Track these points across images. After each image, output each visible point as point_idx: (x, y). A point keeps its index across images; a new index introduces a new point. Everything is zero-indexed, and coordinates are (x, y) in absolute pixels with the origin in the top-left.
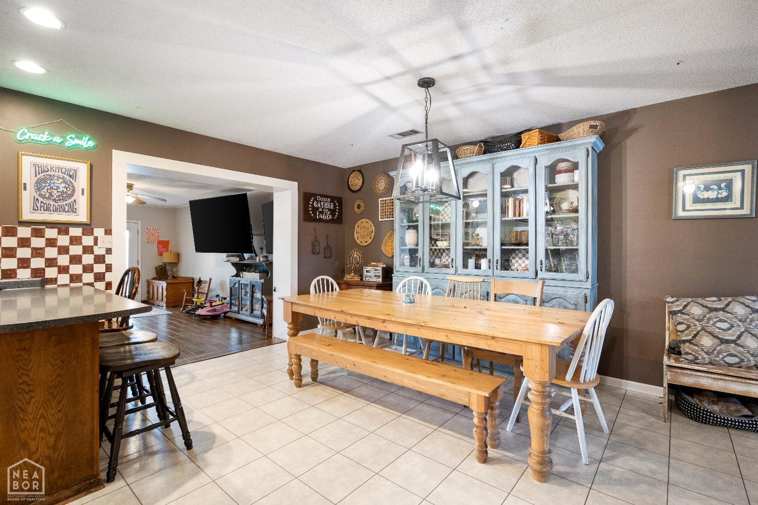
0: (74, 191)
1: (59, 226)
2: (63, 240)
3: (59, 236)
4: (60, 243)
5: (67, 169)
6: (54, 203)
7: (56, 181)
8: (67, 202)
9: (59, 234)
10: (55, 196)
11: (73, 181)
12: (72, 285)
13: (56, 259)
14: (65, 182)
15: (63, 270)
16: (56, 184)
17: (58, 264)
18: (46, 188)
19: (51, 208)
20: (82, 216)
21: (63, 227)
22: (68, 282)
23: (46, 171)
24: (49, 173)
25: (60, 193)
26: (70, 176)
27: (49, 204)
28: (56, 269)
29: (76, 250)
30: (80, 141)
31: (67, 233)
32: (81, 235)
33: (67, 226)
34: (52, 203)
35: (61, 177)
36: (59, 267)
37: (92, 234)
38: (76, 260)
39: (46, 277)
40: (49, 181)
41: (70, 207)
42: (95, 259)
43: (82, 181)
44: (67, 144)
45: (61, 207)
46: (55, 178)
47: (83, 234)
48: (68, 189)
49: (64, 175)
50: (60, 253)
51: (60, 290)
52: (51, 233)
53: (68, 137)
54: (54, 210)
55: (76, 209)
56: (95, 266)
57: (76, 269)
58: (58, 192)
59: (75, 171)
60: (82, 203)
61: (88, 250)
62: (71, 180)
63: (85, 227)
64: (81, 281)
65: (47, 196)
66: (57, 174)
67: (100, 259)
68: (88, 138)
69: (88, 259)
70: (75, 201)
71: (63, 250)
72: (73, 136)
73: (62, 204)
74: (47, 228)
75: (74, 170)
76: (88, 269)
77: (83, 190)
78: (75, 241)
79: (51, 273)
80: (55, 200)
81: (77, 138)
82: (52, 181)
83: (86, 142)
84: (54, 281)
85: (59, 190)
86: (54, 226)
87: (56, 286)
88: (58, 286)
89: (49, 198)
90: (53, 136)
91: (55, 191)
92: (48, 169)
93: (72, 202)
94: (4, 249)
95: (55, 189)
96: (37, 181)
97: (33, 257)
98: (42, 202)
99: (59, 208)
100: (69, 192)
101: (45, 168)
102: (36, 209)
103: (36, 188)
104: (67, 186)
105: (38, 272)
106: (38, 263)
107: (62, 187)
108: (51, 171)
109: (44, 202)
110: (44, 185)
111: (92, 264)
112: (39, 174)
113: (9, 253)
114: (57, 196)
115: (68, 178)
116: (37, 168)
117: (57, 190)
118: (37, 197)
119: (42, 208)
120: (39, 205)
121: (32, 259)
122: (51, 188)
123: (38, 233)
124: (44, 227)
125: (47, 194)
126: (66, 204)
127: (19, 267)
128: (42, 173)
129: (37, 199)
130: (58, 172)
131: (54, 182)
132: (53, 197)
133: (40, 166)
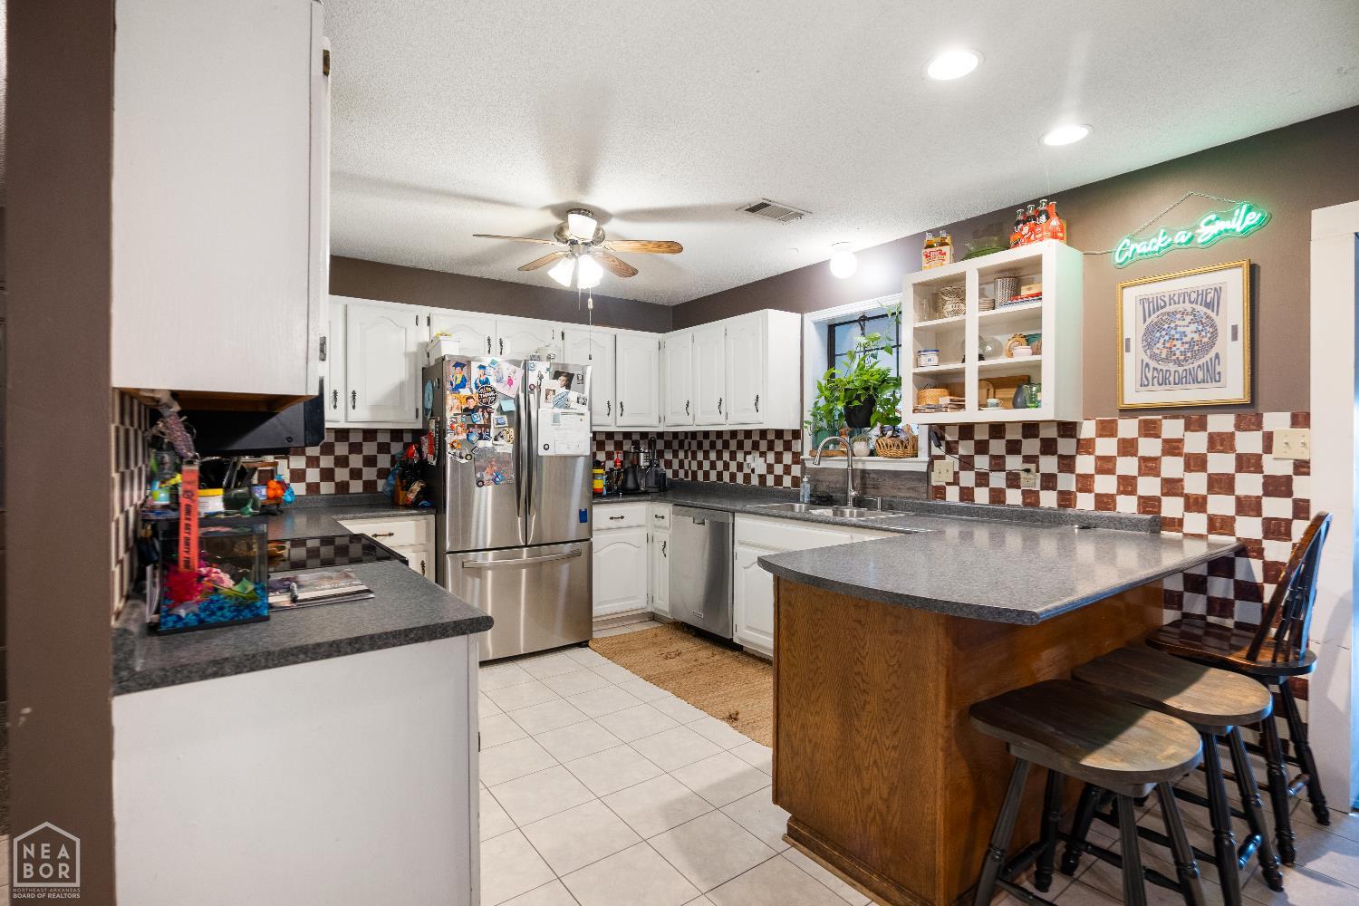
0: (1214, 335)
1: (1186, 413)
2: (1196, 443)
3: (1188, 434)
4: (1188, 449)
5: (1200, 292)
6: (1176, 367)
7: (1178, 323)
8: (1200, 362)
9: (1187, 428)
10: (1178, 353)
11: (1213, 315)
12: (1212, 538)
13: (1181, 480)
14: (1196, 319)
15: (1195, 504)
16: (1179, 329)
17: (1186, 491)
18: (1162, 341)
19: (1171, 379)
20: (1234, 387)
21: (1194, 415)
22: (1204, 531)
23: (1162, 308)
24: (1168, 309)
25: (1187, 346)
26: (1208, 305)
27: (1167, 371)
28: (1180, 501)
29: (1221, 463)
31: (1202, 426)
32: (1232, 429)
33: (1202, 412)
34: (1172, 367)
35: (1189, 310)
36: (1187, 497)
37: (1259, 426)
38: (1221, 484)
39: (1162, 515)
40: (1166, 326)
41: (1208, 371)
42: (1265, 485)
43: (1234, 310)
45: (1190, 373)
46: (1179, 316)
47: (1238, 427)
48: (1203, 333)
49: (1194, 306)
50: (1188, 468)
51: (1188, 543)
52: (1172, 428)
54: (1177, 382)
55: (1219, 373)
56: (1267, 502)
57: (1221, 505)
58: (1183, 343)
59: (1218, 291)
60: (1233, 357)
61: (1248, 463)
62: (1209, 312)
63: (1241, 411)
64: (1232, 533)
65: (1164, 356)
66: (1180, 307)
67: (1277, 486)
69: (1249, 484)
70: (1217, 356)
71: (1196, 463)
73: (1191, 366)
74: (1165, 418)
75: (1216, 289)
76: (1248, 506)
77: (1235, 328)
78: (1220, 442)
79: (1172, 507)
80: (1179, 364)
82: (1173, 325)
84: (1177, 524)
85: (1185, 340)
86: (1177, 412)
87: (1181, 535)
88: (1186, 535)
89: (1167, 360)
91: (1178, 343)
92: (1165, 303)
93: (1211, 359)
94: (1099, 458)
95: (1177, 339)
96: (1147, 329)
97: (1141, 474)
98: (1155, 369)
99: (1186, 377)
100: (1205, 340)
101: (1159, 301)
102: (1146, 383)
103: (1145, 343)
104: (1200, 328)
105: (1149, 504)
106: (1148, 486)
107: (1192, 332)
108: (1170, 305)
109: (1159, 367)
110: (1158, 334)
111: (1259, 498)
112: (1150, 316)
113: (1105, 465)
114: (1181, 352)
115: (1201, 309)
116: (1146, 305)
117: (1181, 339)
118: (1147, 360)
119: (1156, 380)
120: (1150, 376)
121: (1140, 479)
122: (1170, 338)
123: (1150, 430)
124: (1160, 417)
125: (1165, 351)
126: (1199, 366)
127: (1120, 492)
128: (1154, 313)
129: (1147, 365)
130: (1184, 302)
131: (1176, 326)
132: (1175, 355)
133: (1151, 300)
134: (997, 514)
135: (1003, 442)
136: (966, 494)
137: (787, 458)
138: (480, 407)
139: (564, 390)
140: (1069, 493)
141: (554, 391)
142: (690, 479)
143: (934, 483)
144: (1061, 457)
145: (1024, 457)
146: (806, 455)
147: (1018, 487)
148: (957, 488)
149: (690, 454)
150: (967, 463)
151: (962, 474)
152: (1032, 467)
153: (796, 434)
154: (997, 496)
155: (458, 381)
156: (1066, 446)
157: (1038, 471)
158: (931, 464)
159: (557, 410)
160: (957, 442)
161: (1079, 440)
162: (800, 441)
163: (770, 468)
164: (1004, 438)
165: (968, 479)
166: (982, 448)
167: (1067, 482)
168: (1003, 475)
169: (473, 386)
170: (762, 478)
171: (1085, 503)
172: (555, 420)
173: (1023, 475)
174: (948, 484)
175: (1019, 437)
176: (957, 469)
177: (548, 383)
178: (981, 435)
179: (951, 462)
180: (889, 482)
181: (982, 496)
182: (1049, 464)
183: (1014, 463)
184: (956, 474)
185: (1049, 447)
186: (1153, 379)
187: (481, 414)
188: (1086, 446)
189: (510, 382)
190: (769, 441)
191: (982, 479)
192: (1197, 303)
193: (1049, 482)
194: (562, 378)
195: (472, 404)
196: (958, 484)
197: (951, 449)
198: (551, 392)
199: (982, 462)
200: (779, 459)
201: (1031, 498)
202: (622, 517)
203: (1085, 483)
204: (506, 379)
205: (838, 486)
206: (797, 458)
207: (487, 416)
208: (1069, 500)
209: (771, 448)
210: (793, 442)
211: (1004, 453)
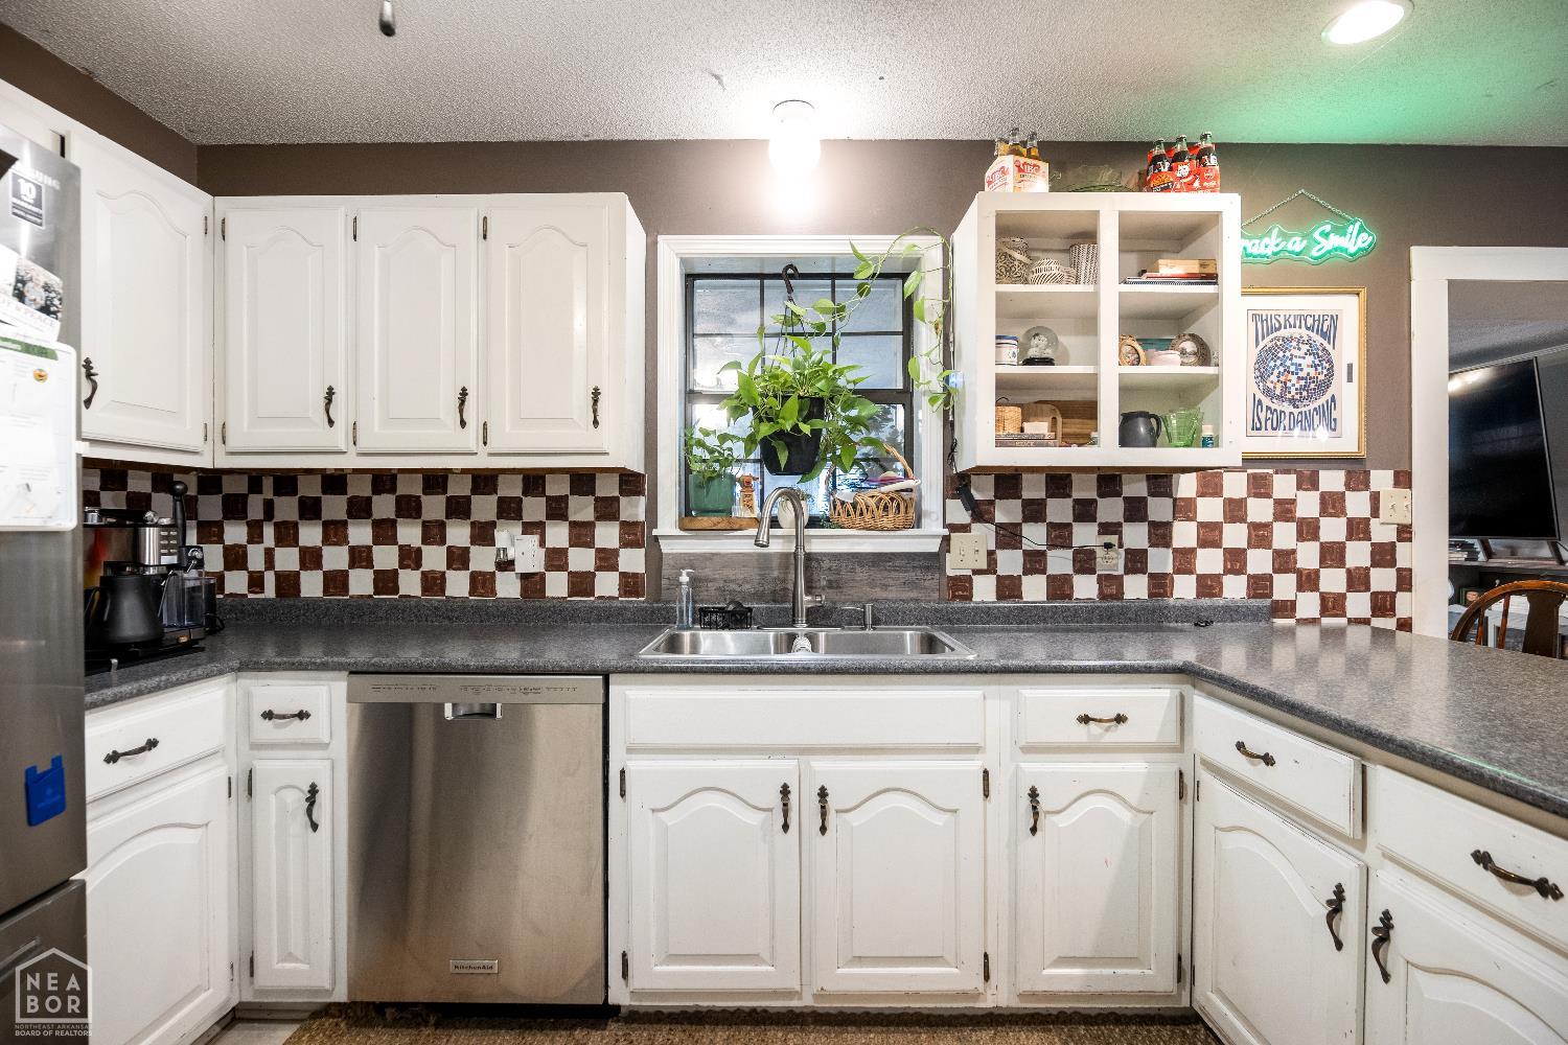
0: (1330, 373)
1: (1298, 467)
2: (1307, 504)
3: (1300, 493)
4: (1300, 512)
5: (1317, 318)
6: (1291, 409)
7: (1296, 352)
8: (1316, 404)
9: (1299, 487)
10: (1293, 390)
11: (1329, 348)
12: (1326, 621)
13: (1294, 552)
14: (1311, 348)
15: (1308, 581)
16: (1295, 360)
17: (1298, 566)
18: (1276, 372)
19: (1287, 423)
20: (1347, 439)
21: (1306, 469)
22: (1317, 615)
23: (1277, 330)
24: (1283, 333)
25: (1303, 382)
26: (1324, 335)
27: (1281, 412)
28: (1293, 578)
29: (1332, 530)
30: (1342, 238)
31: (1314, 483)
32: (1343, 489)
33: (1312, 467)
34: (1287, 408)
35: (1306, 338)
36: (1299, 572)
37: (1367, 487)
38: (1332, 555)
39: (1274, 598)
40: (1281, 354)
41: (1324, 415)
42: (1373, 554)
43: (1349, 348)
44: (1314, 253)
45: (1306, 418)
46: (1294, 344)
47: (1348, 486)
48: (1319, 369)
49: (1310, 333)
50: (1300, 536)
51: (1301, 632)
52: (1284, 486)
53: (1316, 235)
54: (1292, 426)
55: (1335, 420)
56: (1375, 573)
57: (1333, 580)
58: (1299, 378)
59: (1334, 319)
60: (1349, 402)
62: (1325, 343)
63: (1352, 466)
64: (1343, 613)
65: (1278, 392)
66: (1296, 332)
67: (1383, 555)
68: (1358, 224)
70: (1333, 397)
71: (1308, 530)
72: (1328, 228)
73: (1307, 409)
74: (1277, 472)
75: (1332, 316)
76: (1358, 581)
77: (1350, 367)
79: (1284, 587)
80: (1292, 401)
81: (1337, 230)
82: (1288, 354)
83: (1354, 238)
84: (1287, 608)
85: (1301, 374)
86: (1286, 466)
87: (1292, 621)
88: (1298, 621)
89: (1281, 398)
90: (1285, 237)
91: (1294, 378)
92: (1280, 325)
93: (1327, 402)
94: (1201, 525)
95: (1293, 373)
96: (1260, 356)
97: (1250, 545)
98: (1268, 408)
99: (1301, 421)
100: (1321, 377)
101: (1274, 321)
102: (1258, 426)
103: (1258, 374)
104: (1317, 362)
105: (1260, 586)
106: (1259, 562)
107: (1308, 366)
108: (1285, 328)
109: (1273, 407)
110: (1272, 364)
111: (1367, 569)
112: (1263, 338)
113: (1210, 535)
114: (1296, 389)
115: (1319, 339)
116: (1259, 324)
117: (1297, 374)
118: (1259, 396)
119: (1269, 422)
120: (1262, 416)
121: (1250, 553)
122: (1285, 370)
123: (1260, 487)
124: (1271, 471)
125: (1279, 386)
126: (1315, 409)
127: (1227, 571)
128: (1268, 335)
129: (1260, 401)
130: (1300, 327)
131: (1292, 355)
132: (1290, 393)
133: (1264, 318)
134: (1060, 615)
135: (1069, 502)
136: (1009, 588)
137: (607, 535)
140: (1164, 576)
142: (270, 593)
143: (950, 572)
144: (1154, 525)
145: (1100, 525)
146: (665, 527)
147: (1092, 571)
148: (992, 579)
149: (269, 531)
150: (1009, 536)
151: (1001, 555)
152: (1113, 539)
153: (631, 482)
154: (1060, 587)
156: (1159, 509)
157: (1121, 546)
158: (946, 540)
160: (991, 503)
161: (1175, 500)
162: (642, 500)
163: (556, 559)
164: (1070, 496)
165: (1010, 562)
166: (1034, 511)
167: (1160, 561)
168: (1069, 553)
170: (532, 583)
171: (1184, 589)
173: (1100, 552)
174: (977, 572)
175: (1093, 495)
176: (992, 547)
178: (1032, 491)
179: (983, 535)
180: (862, 574)
181: (1034, 590)
182: (1136, 535)
183: (1085, 535)
184: (991, 554)
185: (1136, 510)
186: (1266, 420)
188: (1185, 510)
190: (549, 499)
191: (1035, 562)
192: (1313, 331)
193: (1136, 561)
196: (995, 572)
197: (980, 512)
199: (1035, 535)
200: (582, 535)
201: (1111, 586)
202: (152, 744)
203: (1185, 560)
205: (746, 587)
206: (633, 534)
208: (1163, 586)
209: (557, 509)
210: (623, 500)
211: (1070, 519)
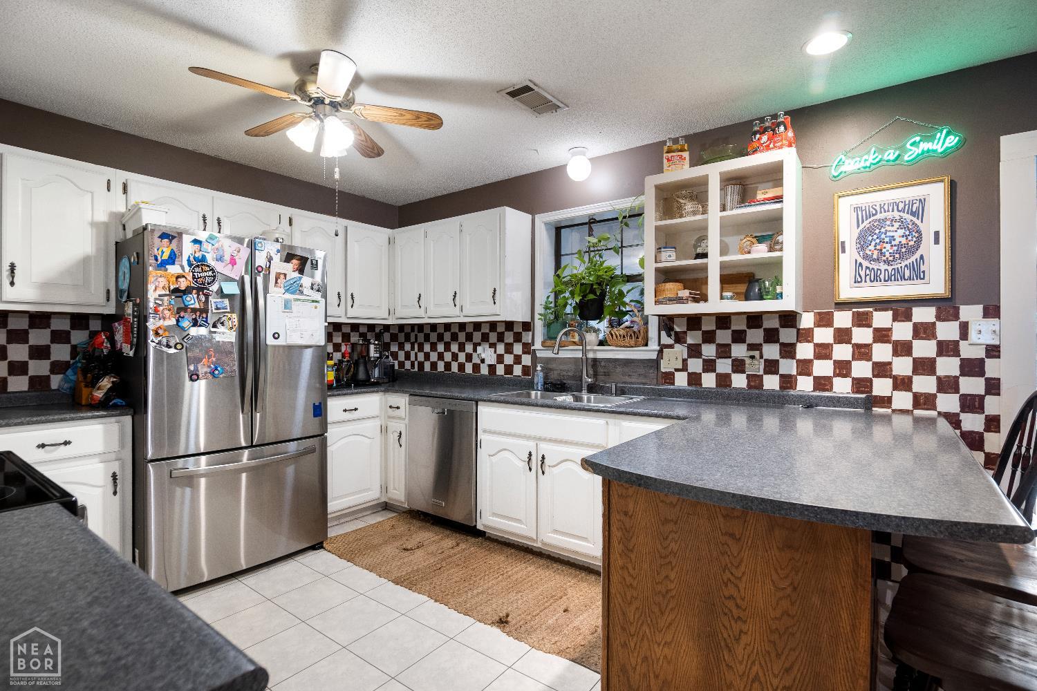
0: (919, 239)
1: (894, 306)
2: (903, 331)
3: (896, 324)
4: (896, 337)
5: (907, 203)
6: (886, 267)
7: (888, 228)
8: (907, 262)
9: (895, 319)
10: (887, 255)
11: (918, 222)
12: (918, 412)
13: (890, 363)
14: (903, 224)
15: (902, 384)
16: (888, 234)
17: (894, 374)
18: (873, 243)
19: (882, 277)
20: (936, 284)
21: (901, 308)
22: (911, 408)
23: (874, 215)
24: (878, 216)
25: (895, 248)
26: (913, 214)
27: (878, 269)
28: (889, 381)
29: (925, 349)
30: (931, 143)
31: (907, 317)
32: (934, 320)
33: (906, 305)
34: (883, 267)
35: (898, 218)
36: (895, 378)
37: (956, 316)
38: (924, 366)
39: (874, 394)
40: (877, 231)
41: (914, 269)
42: (962, 367)
43: (936, 218)
44: (906, 158)
45: (899, 272)
46: (888, 223)
47: (939, 318)
48: (910, 238)
49: (901, 214)
50: (896, 353)
51: (897, 419)
52: (882, 319)
53: (908, 146)
54: (887, 279)
55: (924, 272)
56: (964, 380)
57: (925, 384)
58: (892, 246)
59: (922, 202)
60: (936, 258)
61: (948, 348)
62: (915, 219)
63: (940, 304)
64: (934, 408)
65: (875, 256)
66: (889, 215)
67: (972, 368)
68: (945, 131)
69: (948, 366)
70: (922, 257)
71: (903, 349)
72: (918, 139)
73: (899, 266)
74: (876, 310)
75: (920, 200)
76: (949, 385)
77: (937, 234)
78: (923, 331)
79: (882, 387)
80: (887, 262)
81: (926, 139)
82: (883, 230)
83: (945, 141)
84: (886, 401)
85: (893, 243)
86: (885, 306)
87: (889, 411)
88: (894, 411)
89: (878, 260)
90: (882, 151)
91: (888, 246)
92: (876, 211)
93: (916, 260)
94: (816, 345)
95: (887, 243)
96: (860, 234)
97: (854, 359)
98: (867, 268)
99: (894, 274)
100: (912, 243)
101: (871, 209)
102: (859, 280)
103: (859, 246)
104: (907, 233)
105: (862, 385)
106: (862, 369)
107: (900, 237)
108: (881, 212)
109: (871, 267)
110: (870, 238)
111: (956, 378)
112: (863, 222)
113: (823, 352)
114: (890, 253)
115: (909, 217)
116: (860, 213)
117: (891, 243)
118: (860, 260)
119: (868, 277)
120: (863, 274)
121: (854, 363)
122: (880, 242)
123: (862, 320)
124: (871, 309)
125: (876, 253)
126: (906, 266)
127: (836, 375)
128: (866, 219)
129: (861, 264)
130: (893, 211)
131: (886, 231)
132: (884, 256)
133: (864, 208)
134: (723, 395)
135: (729, 332)
136: (694, 379)
137: (518, 349)
138: (194, 288)
139: (296, 274)
140: (790, 376)
141: (285, 275)
142: (416, 369)
143: (663, 370)
144: (783, 345)
145: (749, 345)
146: (538, 345)
147: (743, 372)
148: (685, 374)
149: (416, 346)
150: (695, 351)
151: (690, 361)
152: (757, 353)
153: (527, 326)
154: (724, 380)
155: (166, 256)
156: (787, 335)
157: (761, 357)
158: (660, 352)
159: (288, 296)
160: (685, 333)
161: (798, 330)
162: (531, 333)
163: (500, 359)
164: (729, 328)
165: (695, 365)
166: (709, 337)
167: (789, 367)
168: (729, 361)
169: (185, 263)
170: (492, 368)
171: (805, 385)
172: (287, 305)
173: (748, 361)
174: (677, 370)
175: (744, 327)
176: (685, 356)
177: (278, 266)
178: (708, 326)
179: (680, 350)
180: (619, 369)
181: (709, 381)
182: (771, 351)
183: (739, 351)
184: (684, 361)
185: (771, 336)
186: (866, 276)
187: (195, 296)
188: (805, 336)
189: (233, 262)
190: (498, 333)
191: (709, 366)
192: (904, 212)
193: (772, 367)
194: (295, 261)
195: (183, 284)
196: (687, 370)
197: (679, 339)
198: (282, 276)
199: (709, 351)
200: (509, 349)
201: (755, 382)
202: (356, 409)
203: (805, 367)
204: (227, 258)
205: (569, 374)
206: (527, 348)
207: (203, 298)
208: (790, 382)
209: (501, 338)
210: (524, 333)
211: (729, 341)
